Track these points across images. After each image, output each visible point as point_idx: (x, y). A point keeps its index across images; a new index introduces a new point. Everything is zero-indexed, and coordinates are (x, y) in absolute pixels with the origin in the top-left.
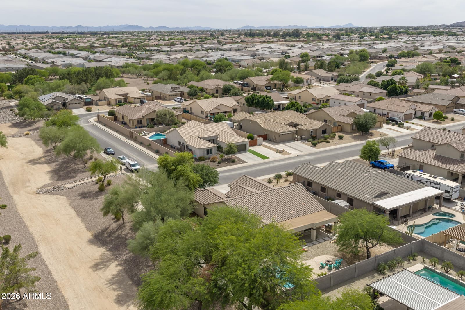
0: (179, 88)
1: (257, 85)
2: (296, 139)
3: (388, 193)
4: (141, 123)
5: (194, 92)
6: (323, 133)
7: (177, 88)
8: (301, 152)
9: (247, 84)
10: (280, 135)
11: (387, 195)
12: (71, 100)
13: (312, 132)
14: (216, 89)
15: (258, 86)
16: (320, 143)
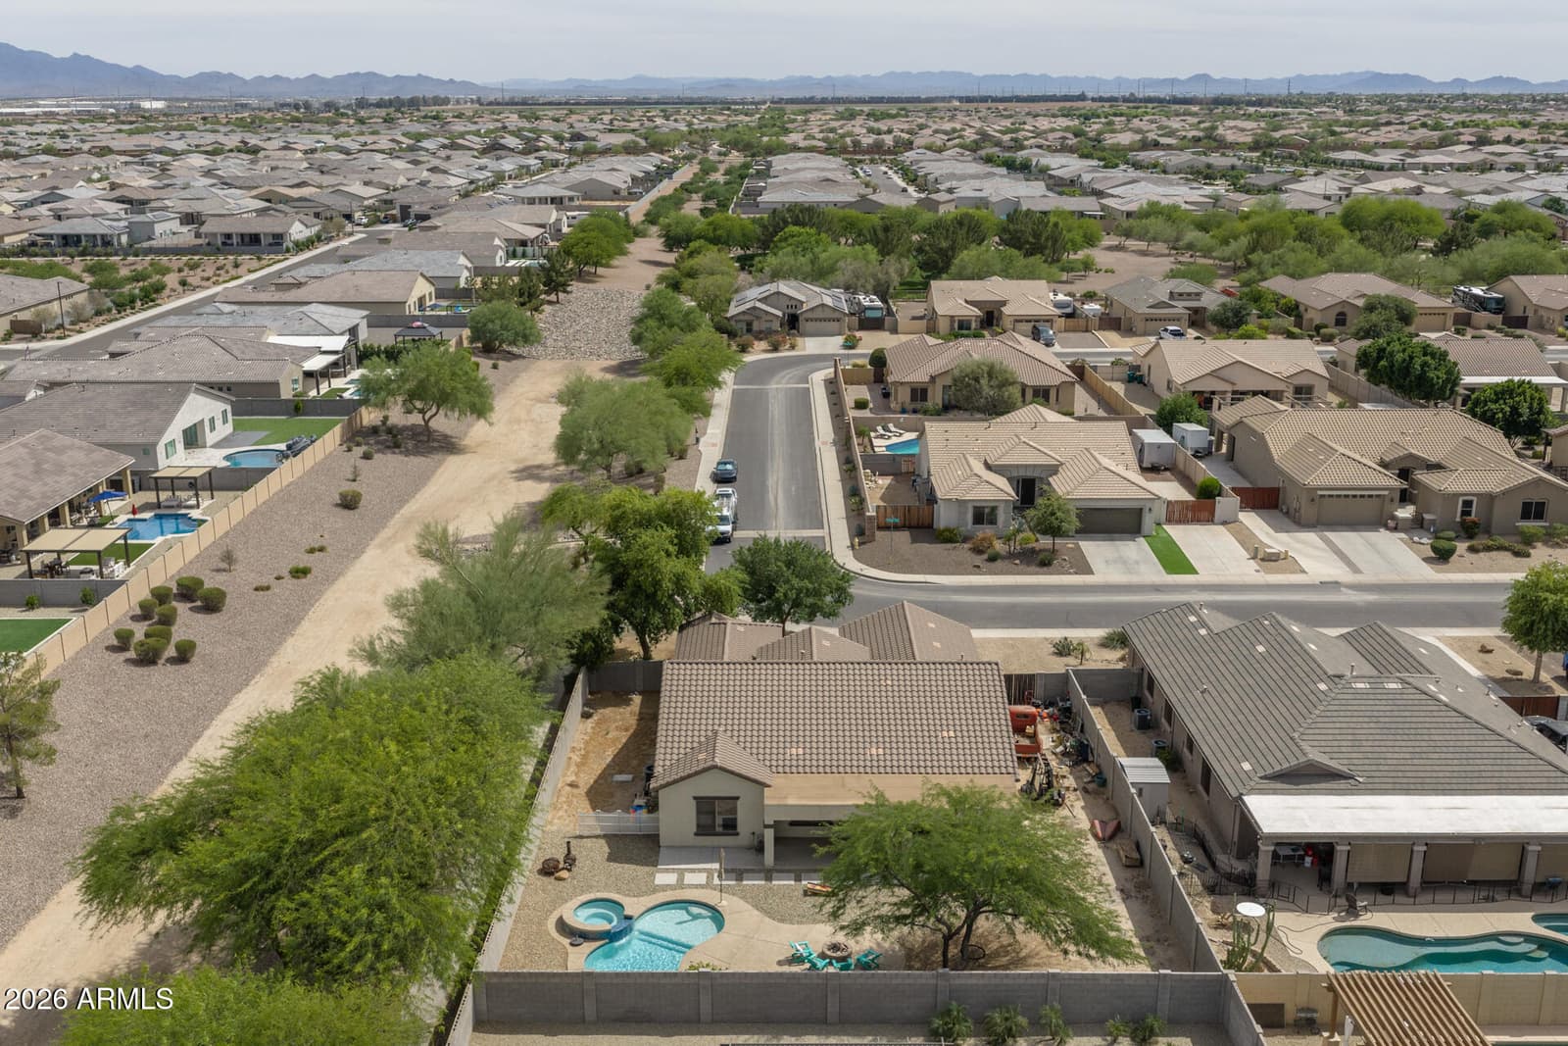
0: (1198, 294)
1: (1537, 308)
2: (1391, 523)
3: (1352, 778)
4: (924, 398)
5: (1230, 314)
6: (1525, 516)
7: (1189, 294)
8: (1356, 570)
9: (1498, 301)
10: (1314, 496)
11: (1342, 784)
12: (812, 309)
13: (1468, 504)
14: (1338, 309)
15: (1542, 312)
16: (1482, 554)
